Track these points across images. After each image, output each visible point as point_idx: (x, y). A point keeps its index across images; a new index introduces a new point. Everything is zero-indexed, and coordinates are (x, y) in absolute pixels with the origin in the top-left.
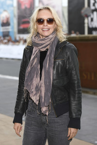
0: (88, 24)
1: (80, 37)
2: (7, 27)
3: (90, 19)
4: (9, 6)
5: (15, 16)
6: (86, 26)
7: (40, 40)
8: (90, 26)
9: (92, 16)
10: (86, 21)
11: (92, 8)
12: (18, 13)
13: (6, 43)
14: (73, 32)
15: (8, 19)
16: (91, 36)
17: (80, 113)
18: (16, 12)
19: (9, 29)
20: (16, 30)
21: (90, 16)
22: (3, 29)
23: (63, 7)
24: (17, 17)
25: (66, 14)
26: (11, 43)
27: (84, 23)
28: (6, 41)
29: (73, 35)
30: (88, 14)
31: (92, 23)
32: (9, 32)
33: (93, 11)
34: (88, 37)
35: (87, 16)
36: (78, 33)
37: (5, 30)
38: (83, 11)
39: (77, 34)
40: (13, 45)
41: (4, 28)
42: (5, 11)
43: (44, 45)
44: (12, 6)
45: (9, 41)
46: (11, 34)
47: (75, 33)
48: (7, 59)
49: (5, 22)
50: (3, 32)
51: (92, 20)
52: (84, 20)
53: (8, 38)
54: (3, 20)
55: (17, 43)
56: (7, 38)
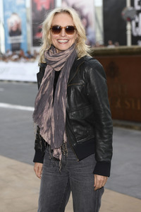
0: (131, 31)
1: (120, 50)
2: (18, 37)
3: (134, 23)
4: (19, 7)
5: (28, 21)
6: (129, 33)
7: (53, 56)
8: (135, 34)
9: (137, 20)
10: (129, 26)
11: (137, 7)
12: (33, 17)
13: (16, 60)
14: (110, 42)
15: (18, 25)
16: (135, 47)
17: (109, 155)
18: (30, 16)
19: (21, 39)
20: (30, 40)
21: (134, 19)
22: (12, 40)
23: (96, 8)
24: (31, 23)
25: (100, 17)
26: (23, 60)
27: (125, 30)
28: (15, 57)
29: (111, 47)
30: (132, 17)
31: (138, 29)
32: (20, 44)
33: (138, 12)
34: (132, 49)
35: (130, 20)
36: (117, 43)
37: (14, 42)
38: (124, 12)
39: (116, 46)
40: (25, 62)
41: (13, 38)
42: (14, 13)
43: (58, 64)
44: (24, 6)
45: (20, 56)
46: (23, 47)
47: (113, 44)
48: (18, 81)
49: (14, 29)
50: (12, 44)
51: (137, 25)
52: (125, 25)
53: (19, 52)
54: (12, 28)
55: (32, 60)
56: (17, 52)
